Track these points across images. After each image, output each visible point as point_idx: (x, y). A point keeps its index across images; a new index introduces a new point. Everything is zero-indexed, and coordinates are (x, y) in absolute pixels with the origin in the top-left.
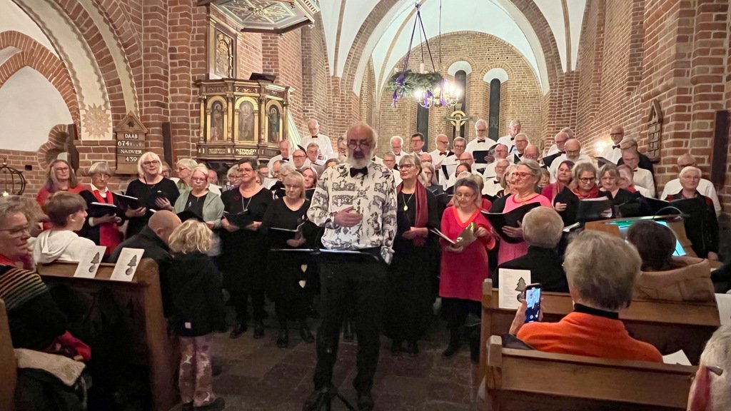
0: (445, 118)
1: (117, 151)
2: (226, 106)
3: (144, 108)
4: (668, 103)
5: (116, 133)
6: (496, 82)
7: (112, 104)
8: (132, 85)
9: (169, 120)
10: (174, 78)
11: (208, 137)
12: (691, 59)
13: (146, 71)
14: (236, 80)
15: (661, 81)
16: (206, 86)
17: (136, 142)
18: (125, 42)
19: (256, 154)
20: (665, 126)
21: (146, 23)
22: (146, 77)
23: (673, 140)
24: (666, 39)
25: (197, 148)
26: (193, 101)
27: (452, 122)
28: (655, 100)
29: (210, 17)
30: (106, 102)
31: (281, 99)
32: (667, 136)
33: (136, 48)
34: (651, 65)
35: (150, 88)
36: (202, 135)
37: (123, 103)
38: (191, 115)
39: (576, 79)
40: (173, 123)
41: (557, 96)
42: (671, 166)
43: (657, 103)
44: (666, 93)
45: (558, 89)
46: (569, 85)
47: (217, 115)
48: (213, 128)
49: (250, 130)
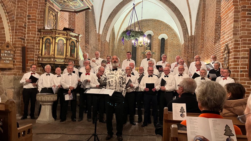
0: (143, 53)
2: (52, 41)
3: (14, 40)
4: (231, 46)
8: (9, 30)
9: (25, 45)
10: (28, 28)
11: (43, 54)
12: (239, 29)
13: (16, 24)
14: (57, 30)
15: (228, 37)
16: (43, 32)
17: (9, 54)
18: (8, 11)
19: (64, 61)
20: (230, 54)
21: (18, 4)
22: (16, 27)
23: (233, 60)
24: (229, 21)
25: (38, 58)
26: (37, 38)
28: (226, 45)
29: (46, 4)
31: (76, 39)
32: (231, 58)
33: (13, 14)
34: (224, 31)
35: (18, 31)
36: (40, 52)
37: (5, 37)
38: (36, 44)
39: (194, 38)
40: (27, 47)
41: (187, 45)
42: (233, 70)
43: (227, 46)
44: (230, 41)
45: (187, 42)
46: (192, 41)
47: (48, 44)
48: (45, 50)
49: (62, 51)
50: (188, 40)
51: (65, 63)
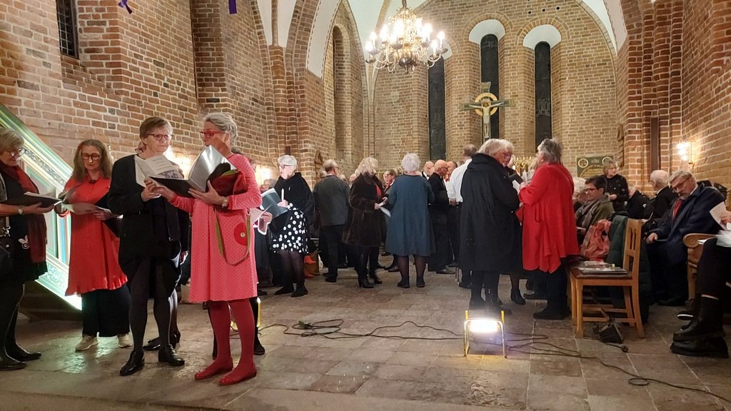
0: (467, 106)
6: (543, 48)
50: (646, 23)
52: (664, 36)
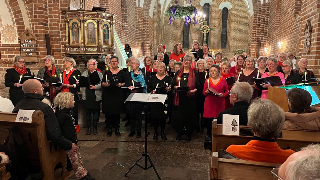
0: (198, 29)
1: (20, 49)
2: (80, 25)
3: (34, 26)
4: (314, 22)
5: (20, 40)
6: (225, 9)
7: (17, 24)
8: (27, 13)
9: (49, 33)
10: (50, 9)
11: (71, 42)
13: (35, 6)
14: (84, 11)
15: (311, 10)
16: (69, 14)
17: (31, 44)
19: (97, 51)
20: (313, 34)
22: (35, 9)
25: (65, 48)
26: (62, 22)
27: (202, 32)
28: (308, 20)
30: (14, 23)
31: (109, 21)
32: (314, 39)
35: (37, 15)
36: (67, 41)
37: (23, 23)
38: (61, 30)
39: (268, 7)
40: (51, 34)
41: (258, 17)
42: (315, 55)
43: (309, 22)
44: (314, 16)
45: (258, 13)
46: (264, 10)
47: (75, 30)
48: (73, 37)
49: (93, 38)
50: (259, 10)
51: (98, 53)
52: (264, 15)
